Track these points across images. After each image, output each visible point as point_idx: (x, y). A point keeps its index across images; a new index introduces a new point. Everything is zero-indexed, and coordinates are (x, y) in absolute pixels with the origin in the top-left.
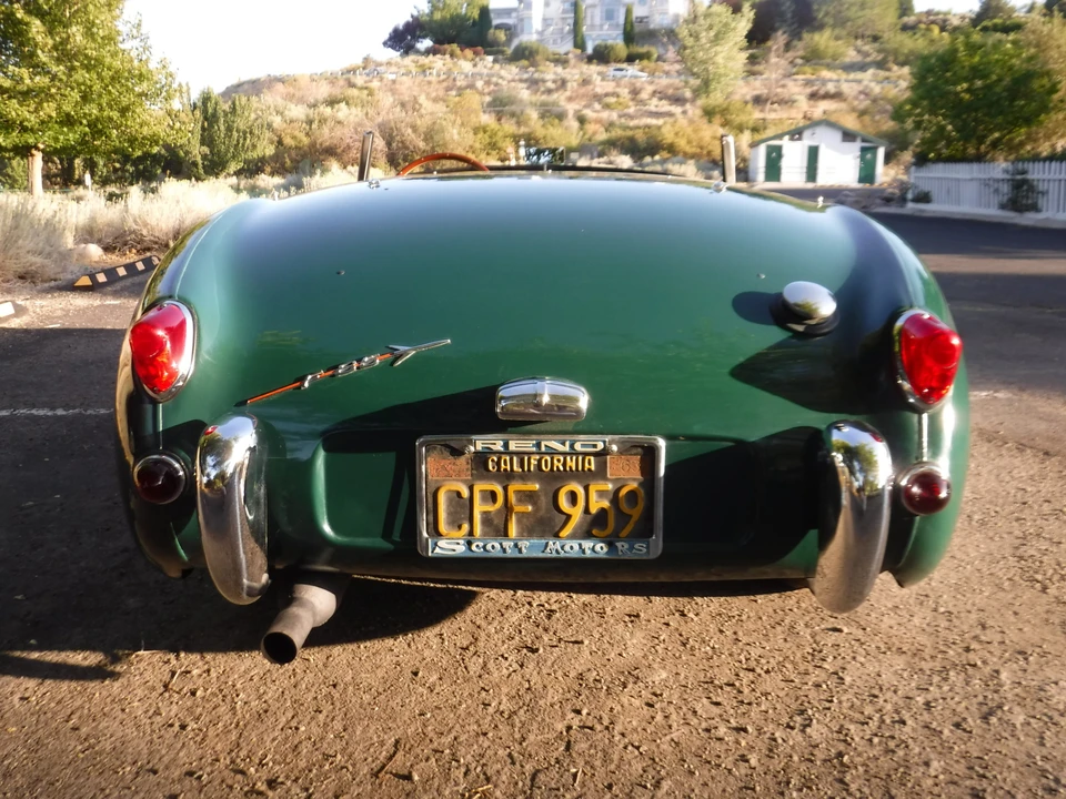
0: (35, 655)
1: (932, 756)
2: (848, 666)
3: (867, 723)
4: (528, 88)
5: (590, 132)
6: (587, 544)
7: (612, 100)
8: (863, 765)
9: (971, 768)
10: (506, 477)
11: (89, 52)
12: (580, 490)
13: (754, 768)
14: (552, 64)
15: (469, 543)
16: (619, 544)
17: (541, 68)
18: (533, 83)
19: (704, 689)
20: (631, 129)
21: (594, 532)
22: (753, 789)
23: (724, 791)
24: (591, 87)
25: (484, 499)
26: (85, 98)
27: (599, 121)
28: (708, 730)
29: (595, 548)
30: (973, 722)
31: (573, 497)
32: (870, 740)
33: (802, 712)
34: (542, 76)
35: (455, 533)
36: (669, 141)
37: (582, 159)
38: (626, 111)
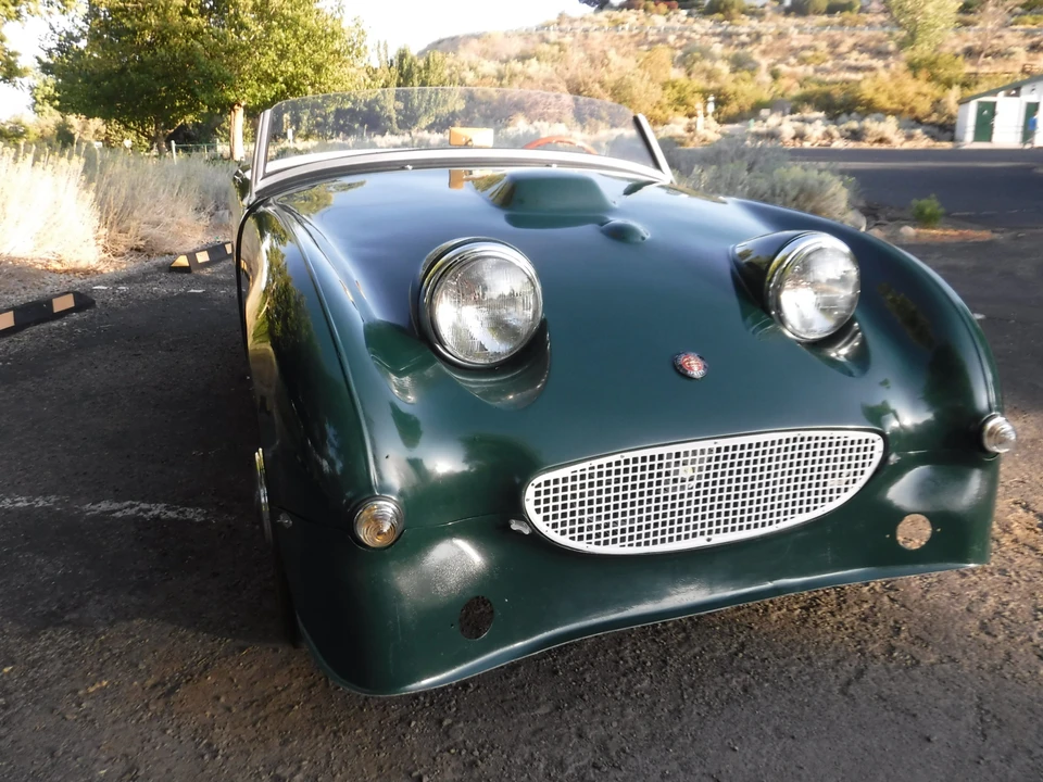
4: (721, 42)
5: (783, 87)
7: (809, 54)
11: (285, 12)
14: (748, 17)
17: (735, 21)
18: (727, 37)
20: (827, 84)
24: (787, 40)
26: (282, 56)
27: (792, 76)
34: (736, 29)
36: (869, 97)
37: (774, 115)
38: (822, 65)
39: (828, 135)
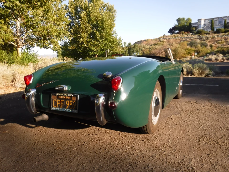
0: (29, 125)
2: (137, 146)
4: (199, 40)
5: (213, 49)
6: (69, 110)
7: (220, 41)
10: (61, 99)
11: (106, 37)
12: (69, 102)
14: (206, 34)
16: (73, 110)
17: (203, 35)
18: (200, 39)
20: (223, 48)
21: (70, 108)
24: (215, 39)
25: (58, 102)
26: (105, 46)
27: (215, 47)
31: (68, 102)
34: (203, 37)
35: (55, 107)
37: (210, 55)
38: (223, 44)
39: (223, 59)
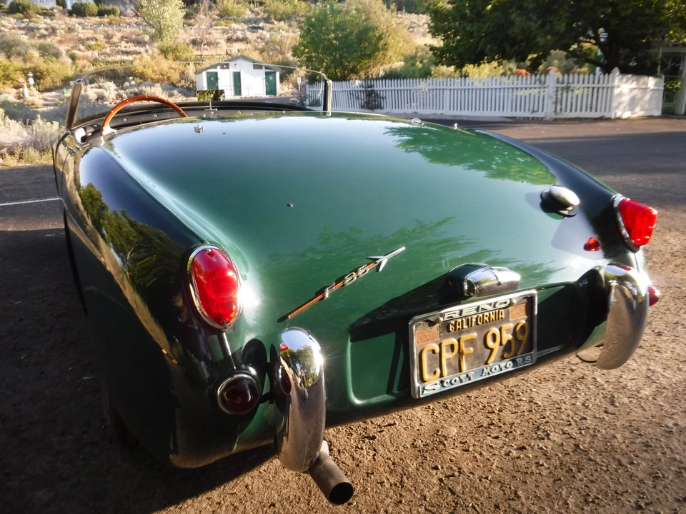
1: (612, 432)
2: (532, 396)
3: (571, 424)
4: (25, 35)
5: (80, 66)
6: (503, 364)
7: (93, 43)
8: (591, 447)
9: (632, 433)
10: (459, 333)
13: (549, 468)
14: (42, 17)
15: (442, 382)
17: (33, 19)
18: (30, 31)
19: (482, 431)
20: (111, 63)
21: (506, 355)
22: (560, 479)
23: (548, 486)
24: (76, 33)
25: (447, 351)
27: (85, 58)
28: (507, 454)
29: (508, 366)
30: (611, 409)
32: (581, 433)
33: (538, 428)
34: (36, 25)
35: (433, 378)
36: (140, 71)
38: (103, 50)
39: (119, 96)
